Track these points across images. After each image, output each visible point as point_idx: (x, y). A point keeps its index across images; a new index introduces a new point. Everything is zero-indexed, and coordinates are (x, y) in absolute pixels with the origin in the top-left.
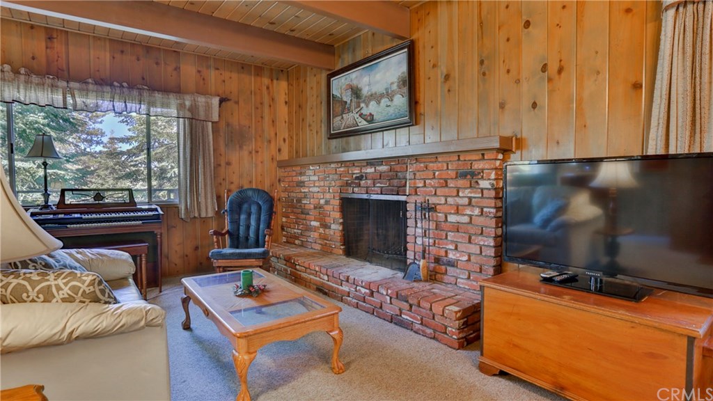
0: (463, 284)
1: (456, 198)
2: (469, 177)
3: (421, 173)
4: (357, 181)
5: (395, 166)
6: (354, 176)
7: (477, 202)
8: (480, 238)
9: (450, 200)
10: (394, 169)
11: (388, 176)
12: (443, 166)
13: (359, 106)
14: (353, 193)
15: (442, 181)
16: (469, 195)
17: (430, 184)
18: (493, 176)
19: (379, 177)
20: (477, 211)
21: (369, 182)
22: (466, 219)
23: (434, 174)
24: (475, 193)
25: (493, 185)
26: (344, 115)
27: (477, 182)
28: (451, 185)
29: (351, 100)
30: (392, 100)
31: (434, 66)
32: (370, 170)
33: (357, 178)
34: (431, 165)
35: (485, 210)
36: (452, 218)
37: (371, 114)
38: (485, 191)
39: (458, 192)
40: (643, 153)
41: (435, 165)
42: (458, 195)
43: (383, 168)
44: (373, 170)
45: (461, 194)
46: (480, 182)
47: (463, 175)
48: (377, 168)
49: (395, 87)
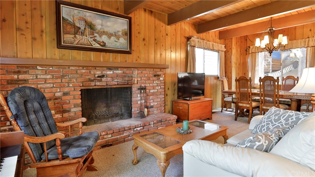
0: (156, 112)
1: (153, 84)
2: (157, 76)
3: (139, 75)
4: (99, 79)
5: (126, 71)
6: (97, 76)
7: (159, 85)
8: (160, 96)
9: (151, 84)
10: (125, 72)
11: (122, 76)
12: (148, 73)
13: (93, 35)
14: (95, 85)
15: (148, 78)
16: (157, 82)
17: (143, 79)
18: (163, 76)
19: (116, 76)
20: (159, 88)
21: (109, 79)
22: (156, 90)
23: (145, 75)
24: (159, 82)
25: (163, 79)
26: (77, 36)
27: (159, 78)
28: (151, 79)
29: (85, 29)
30: (119, 39)
31: (139, 33)
32: (110, 72)
33: (98, 77)
34: (143, 72)
35: (162, 87)
36: (152, 91)
37: (103, 42)
38: (161, 81)
39: (153, 82)
40: (190, 72)
41: (145, 72)
42: (153, 83)
43: (119, 72)
44: (112, 72)
45: (154, 82)
46: (160, 78)
47: (155, 76)
48: (115, 71)
49: (120, 33)
